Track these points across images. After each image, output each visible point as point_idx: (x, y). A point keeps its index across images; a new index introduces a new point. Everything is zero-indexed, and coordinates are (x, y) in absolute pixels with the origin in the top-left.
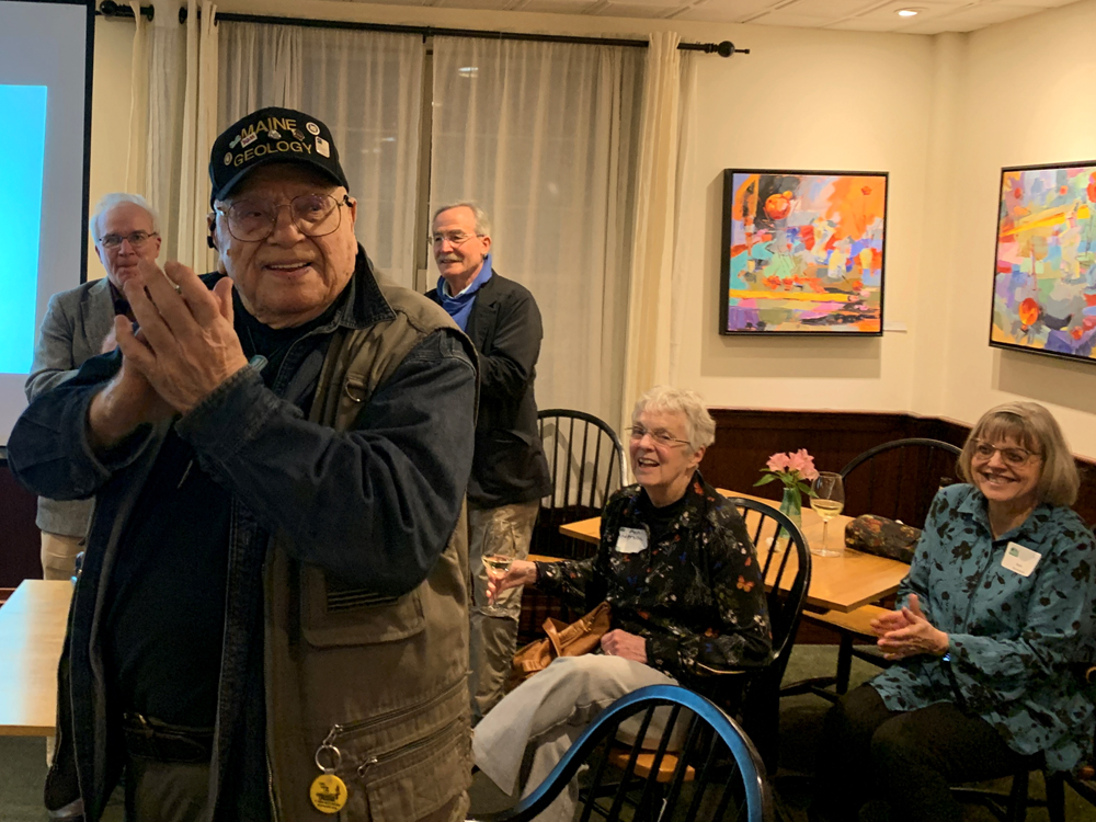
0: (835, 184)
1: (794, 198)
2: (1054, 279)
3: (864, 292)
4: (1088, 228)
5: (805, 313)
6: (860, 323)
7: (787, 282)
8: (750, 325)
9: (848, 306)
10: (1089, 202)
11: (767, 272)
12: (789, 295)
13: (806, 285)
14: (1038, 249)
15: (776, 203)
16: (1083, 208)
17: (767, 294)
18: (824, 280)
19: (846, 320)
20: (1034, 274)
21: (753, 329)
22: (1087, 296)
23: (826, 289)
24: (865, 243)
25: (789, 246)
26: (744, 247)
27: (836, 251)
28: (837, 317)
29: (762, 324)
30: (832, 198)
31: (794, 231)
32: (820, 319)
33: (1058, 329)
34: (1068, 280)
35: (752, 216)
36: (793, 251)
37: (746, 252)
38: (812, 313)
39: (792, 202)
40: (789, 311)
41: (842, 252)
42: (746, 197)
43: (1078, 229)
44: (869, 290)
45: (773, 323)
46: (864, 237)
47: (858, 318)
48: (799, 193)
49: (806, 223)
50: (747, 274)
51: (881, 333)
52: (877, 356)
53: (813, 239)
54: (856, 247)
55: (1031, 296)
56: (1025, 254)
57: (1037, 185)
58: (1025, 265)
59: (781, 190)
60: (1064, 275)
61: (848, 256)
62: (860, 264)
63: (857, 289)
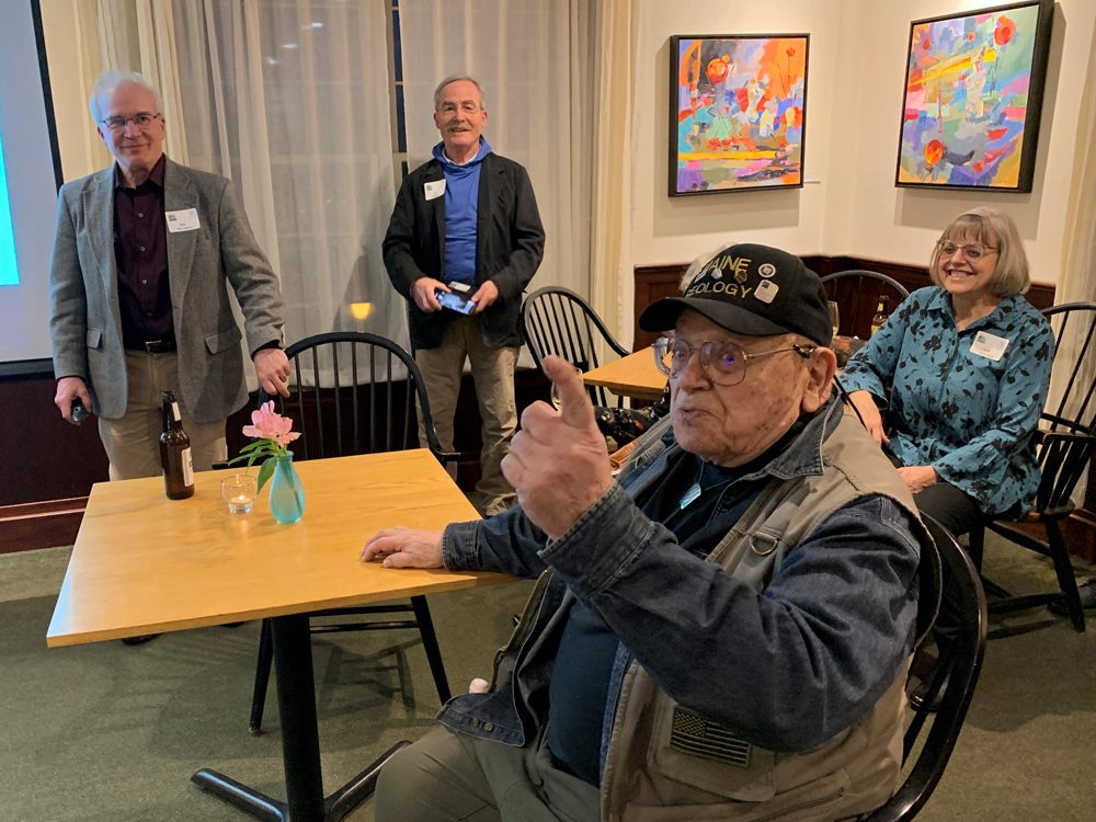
0: (765, 47)
1: (731, 62)
2: (959, 120)
3: (789, 148)
4: (993, 69)
5: (740, 171)
6: (786, 176)
7: (726, 143)
8: (695, 186)
9: (776, 162)
10: (995, 45)
11: (709, 135)
12: (727, 155)
13: (741, 145)
14: (945, 95)
15: (716, 68)
16: (990, 51)
17: (709, 155)
18: (756, 139)
19: (773, 175)
20: (940, 117)
21: (698, 189)
22: (989, 131)
23: (757, 148)
24: (789, 102)
25: (727, 109)
26: (689, 112)
27: (766, 111)
28: (766, 173)
29: (705, 184)
30: (763, 61)
31: (731, 94)
32: (753, 175)
33: (961, 164)
34: (973, 119)
35: (696, 82)
36: (730, 112)
37: (691, 116)
38: (746, 171)
39: (729, 65)
40: (727, 170)
41: (771, 112)
42: (691, 63)
43: (984, 71)
44: (792, 146)
45: (714, 183)
46: (789, 97)
47: (783, 173)
48: (735, 56)
49: (741, 86)
50: (693, 138)
51: (801, 185)
52: (796, 206)
53: (747, 100)
54: (782, 107)
55: (936, 138)
56: (932, 100)
57: (946, 33)
58: (932, 110)
59: (720, 55)
60: (969, 115)
61: (775, 115)
62: (785, 122)
63: (783, 146)
